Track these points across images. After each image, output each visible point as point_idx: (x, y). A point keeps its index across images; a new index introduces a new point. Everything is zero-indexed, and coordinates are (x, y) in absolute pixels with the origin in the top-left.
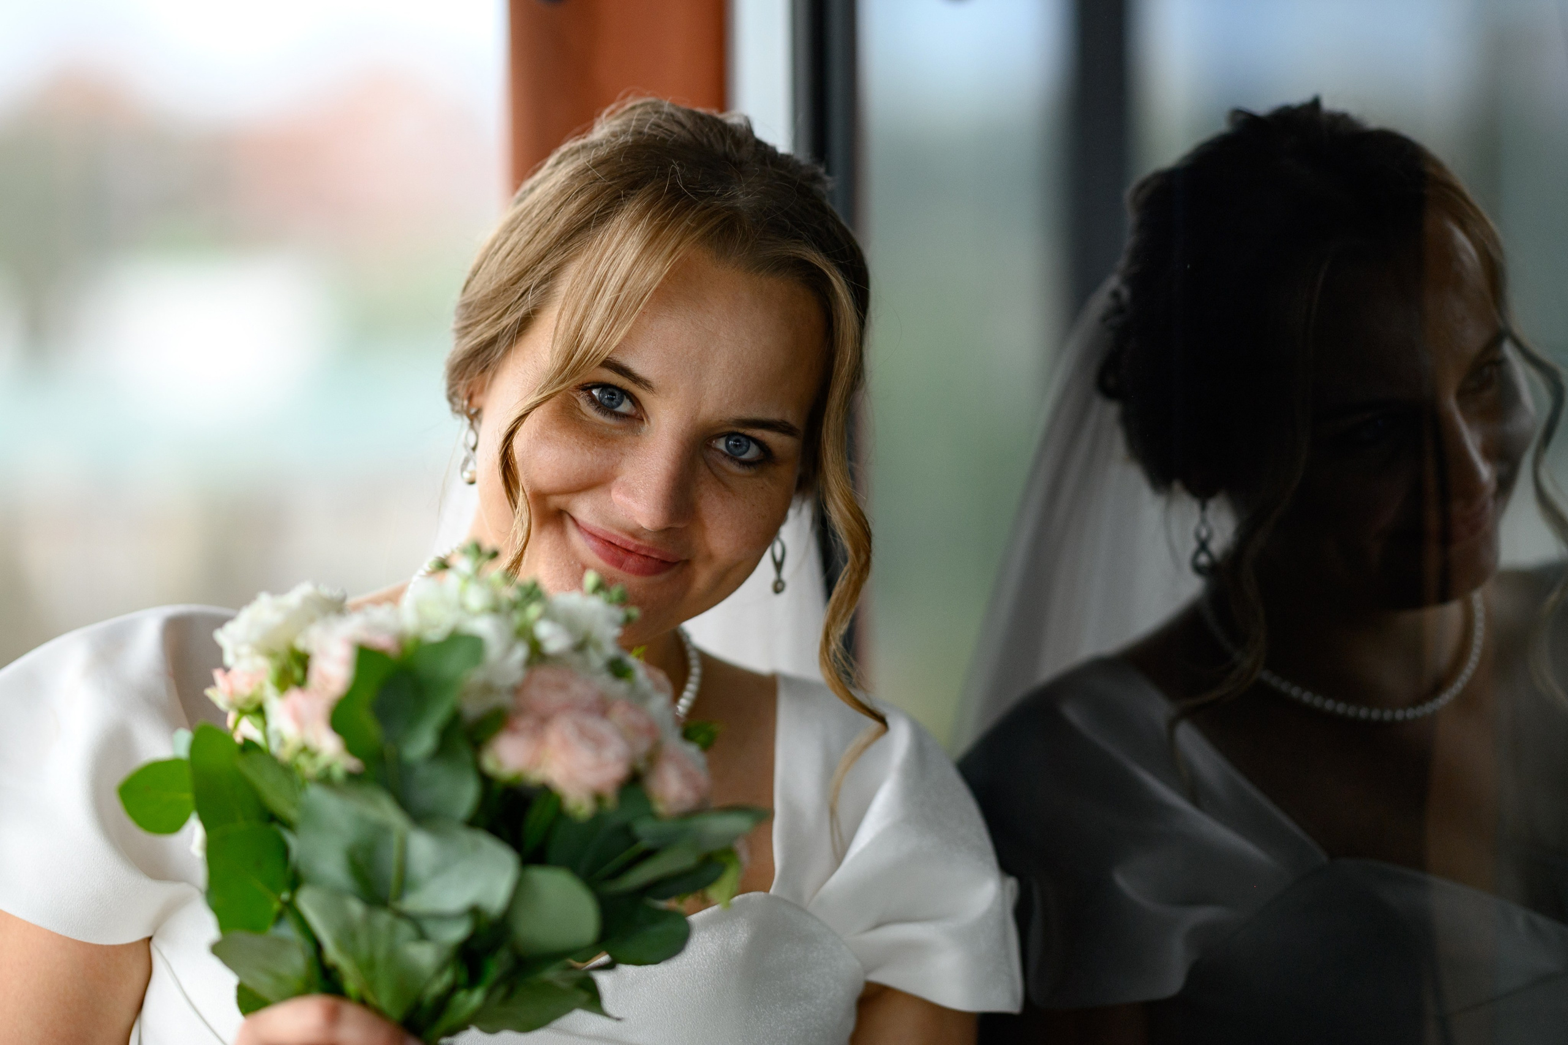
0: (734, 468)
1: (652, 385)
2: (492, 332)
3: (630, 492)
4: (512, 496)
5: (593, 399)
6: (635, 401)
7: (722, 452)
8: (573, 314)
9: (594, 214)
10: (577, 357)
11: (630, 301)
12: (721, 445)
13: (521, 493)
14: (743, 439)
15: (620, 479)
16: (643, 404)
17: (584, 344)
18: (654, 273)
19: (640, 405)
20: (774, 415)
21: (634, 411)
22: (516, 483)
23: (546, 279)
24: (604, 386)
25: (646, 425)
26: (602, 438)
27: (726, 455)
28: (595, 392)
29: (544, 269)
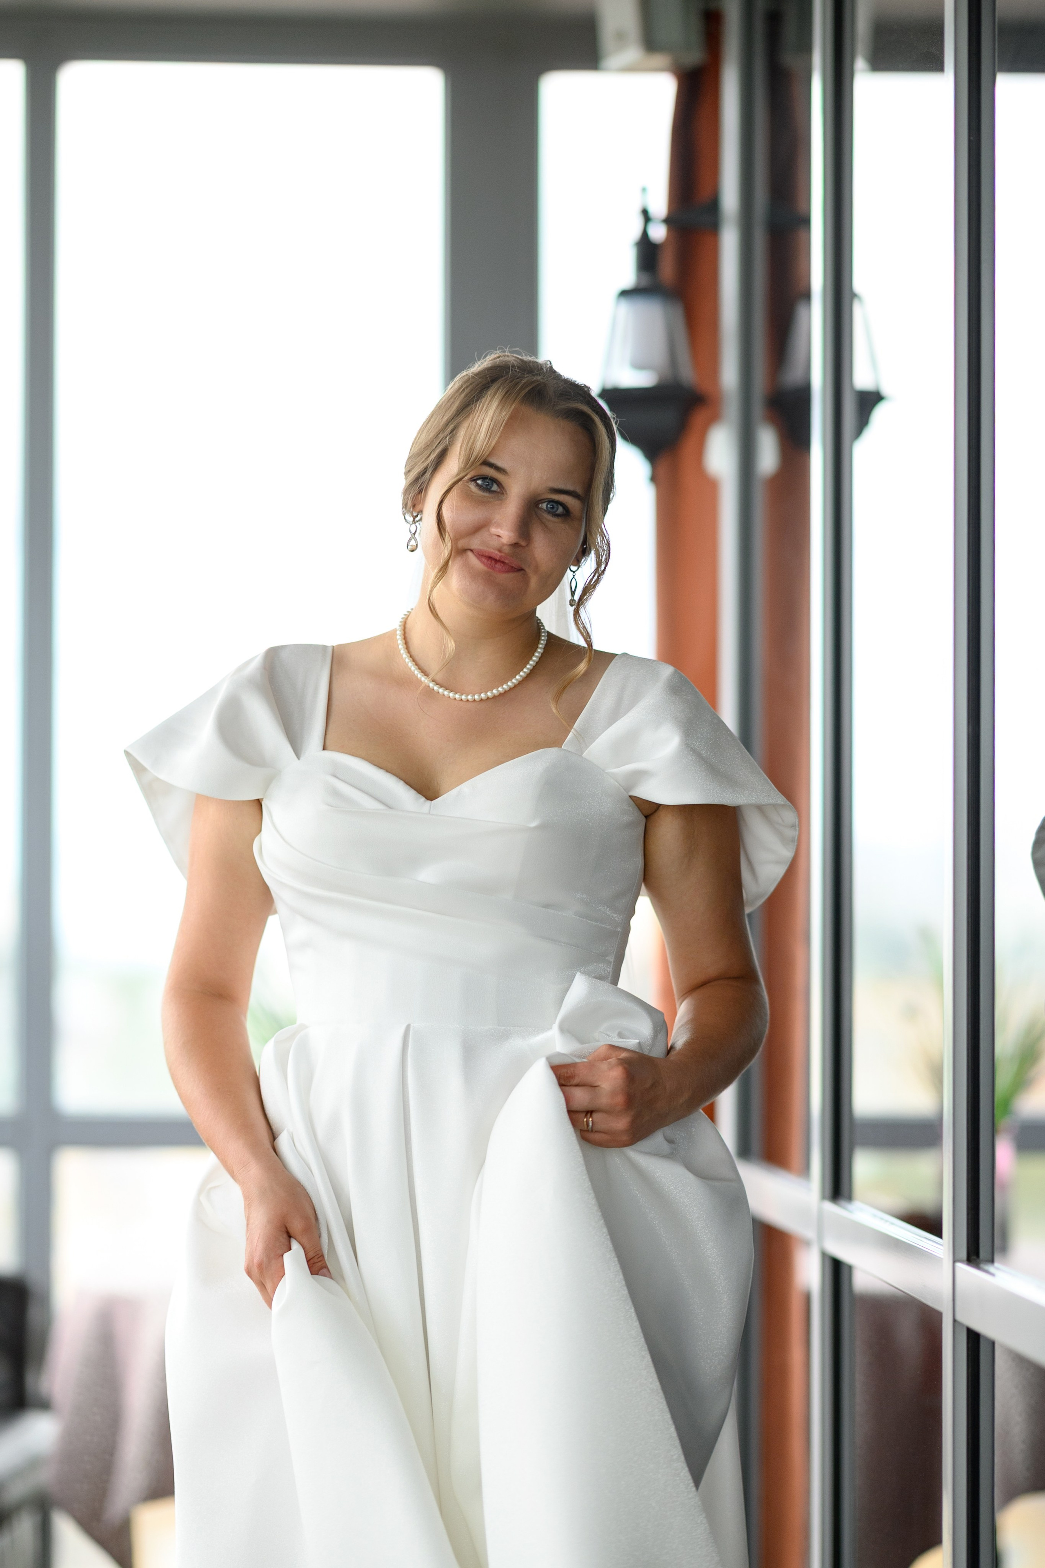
0: (550, 517)
1: (508, 471)
2: (425, 465)
3: (499, 526)
4: (442, 536)
5: (478, 485)
6: (499, 484)
7: (544, 510)
8: (468, 443)
9: (474, 397)
10: (472, 459)
11: (496, 426)
12: (544, 506)
13: (447, 534)
14: (555, 505)
15: (493, 522)
16: (503, 484)
17: (475, 454)
18: (505, 414)
19: (502, 486)
20: (570, 487)
21: (499, 490)
22: (445, 530)
23: (452, 431)
24: (484, 478)
25: (505, 495)
26: (483, 502)
27: (546, 511)
28: (479, 482)
29: (451, 427)
